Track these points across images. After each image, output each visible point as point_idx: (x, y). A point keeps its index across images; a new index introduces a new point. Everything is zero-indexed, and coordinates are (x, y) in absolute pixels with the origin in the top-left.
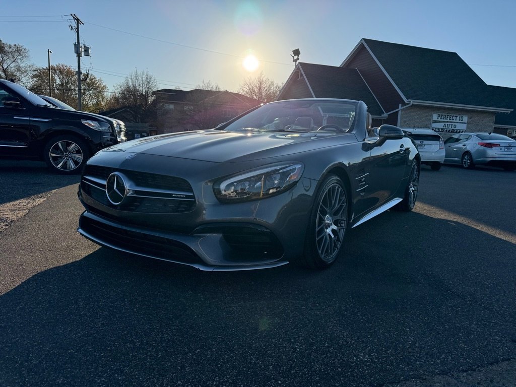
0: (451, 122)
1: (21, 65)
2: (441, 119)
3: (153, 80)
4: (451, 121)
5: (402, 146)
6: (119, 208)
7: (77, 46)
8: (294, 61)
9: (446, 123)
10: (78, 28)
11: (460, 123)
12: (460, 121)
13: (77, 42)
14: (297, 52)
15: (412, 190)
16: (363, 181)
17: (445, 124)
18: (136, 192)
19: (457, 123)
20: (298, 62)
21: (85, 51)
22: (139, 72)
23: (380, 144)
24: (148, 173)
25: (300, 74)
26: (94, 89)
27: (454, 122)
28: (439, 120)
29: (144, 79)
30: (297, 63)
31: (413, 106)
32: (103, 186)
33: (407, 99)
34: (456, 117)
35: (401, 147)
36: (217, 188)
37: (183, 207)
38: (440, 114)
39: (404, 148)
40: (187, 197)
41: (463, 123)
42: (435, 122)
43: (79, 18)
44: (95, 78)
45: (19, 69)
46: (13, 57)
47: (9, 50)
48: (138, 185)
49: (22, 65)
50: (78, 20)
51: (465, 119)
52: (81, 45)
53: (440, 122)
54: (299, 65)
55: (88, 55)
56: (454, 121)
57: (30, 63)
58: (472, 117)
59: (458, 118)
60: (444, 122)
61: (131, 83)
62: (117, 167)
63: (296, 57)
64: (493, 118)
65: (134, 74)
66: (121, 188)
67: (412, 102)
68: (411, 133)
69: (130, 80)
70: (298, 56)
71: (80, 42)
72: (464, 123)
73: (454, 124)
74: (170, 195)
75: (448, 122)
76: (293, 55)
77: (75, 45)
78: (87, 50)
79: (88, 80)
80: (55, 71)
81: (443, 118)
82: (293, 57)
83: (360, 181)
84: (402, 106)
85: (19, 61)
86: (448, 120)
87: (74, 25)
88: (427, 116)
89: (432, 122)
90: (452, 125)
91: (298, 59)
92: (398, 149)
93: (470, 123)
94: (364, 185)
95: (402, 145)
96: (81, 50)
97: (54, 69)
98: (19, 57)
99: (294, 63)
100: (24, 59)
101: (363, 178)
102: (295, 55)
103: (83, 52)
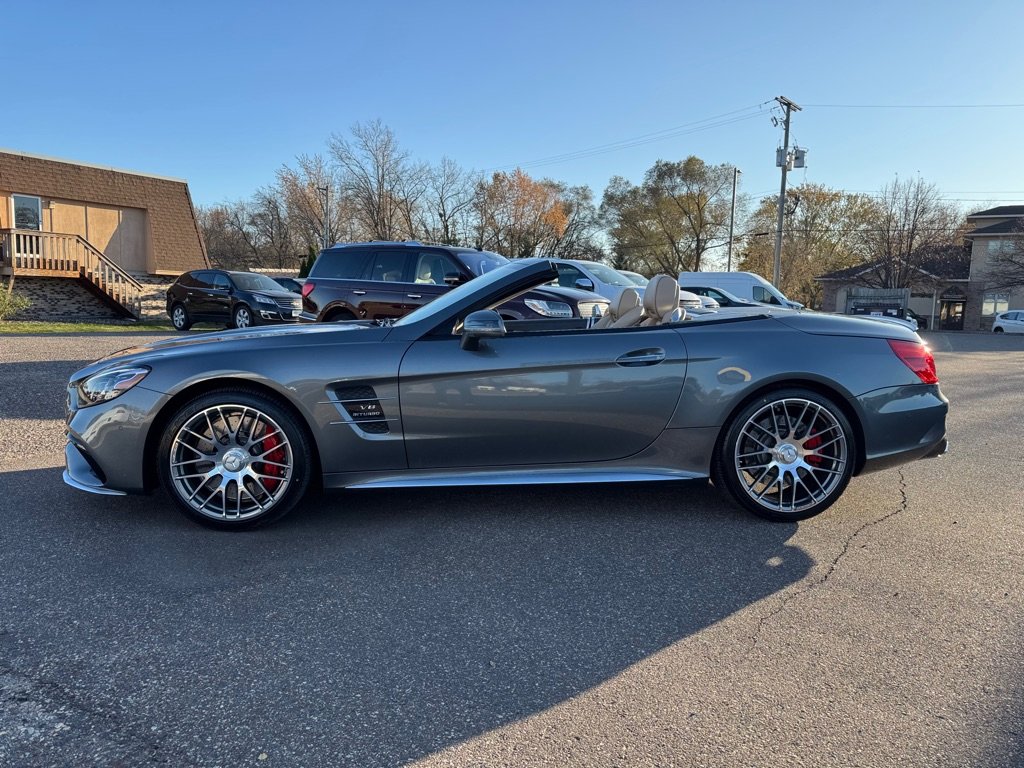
1: (724, 199)
7: (782, 153)
10: (787, 123)
13: (783, 144)
16: (372, 410)
21: (797, 158)
22: (902, 182)
29: (911, 196)
43: (791, 101)
44: (870, 201)
46: (716, 186)
47: (712, 175)
50: (789, 105)
52: (790, 150)
55: (800, 165)
65: (890, 188)
71: (790, 144)
77: (778, 151)
78: (800, 157)
83: (352, 408)
87: (782, 115)
96: (789, 158)
101: (364, 403)
103: (793, 162)
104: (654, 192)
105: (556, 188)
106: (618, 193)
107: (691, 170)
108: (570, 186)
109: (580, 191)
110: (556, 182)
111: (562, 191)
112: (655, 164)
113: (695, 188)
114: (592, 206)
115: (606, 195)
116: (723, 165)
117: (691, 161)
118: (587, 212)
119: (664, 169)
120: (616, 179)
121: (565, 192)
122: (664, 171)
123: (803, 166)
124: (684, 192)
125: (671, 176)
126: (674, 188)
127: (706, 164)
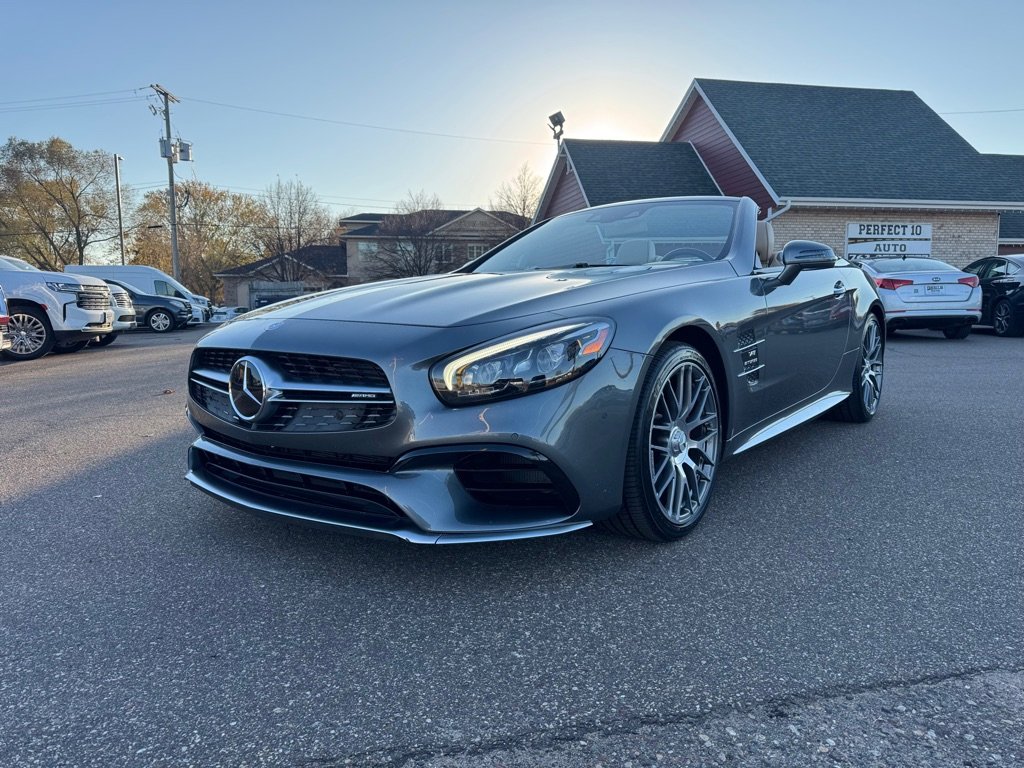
0: (893, 239)
1: (105, 189)
2: (868, 233)
3: (309, 197)
4: (894, 236)
5: (838, 284)
6: (254, 426)
7: (165, 145)
8: (555, 137)
9: (882, 243)
10: (166, 113)
11: (915, 240)
12: (915, 236)
13: (165, 135)
14: (557, 120)
15: (871, 376)
16: (753, 357)
17: (878, 245)
18: (287, 393)
19: (908, 239)
20: (562, 137)
21: (181, 151)
22: (284, 183)
23: (788, 279)
24: (304, 355)
25: (567, 162)
27: (901, 239)
28: (864, 235)
29: (293, 197)
30: (561, 141)
31: (795, 210)
32: (224, 386)
33: (779, 196)
34: (905, 227)
35: (836, 287)
36: (438, 377)
37: (375, 418)
38: (866, 224)
39: (843, 289)
40: (380, 396)
41: (921, 240)
42: (854, 241)
43: (168, 91)
45: (101, 195)
46: (91, 174)
47: (84, 162)
48: (288, 378)
49: (107, 188)
50: (166, 95)
51: (927, 229)
52: (173, 141)
53: (866, 240)
54: (565, 145)
55: (186, 158)
56: (901, 236)
58: (942, 225)
59: (909, 230)
60: (875, 240)
62: (249, 348)
63: (558, 129)
64: (994, 226)
65: (274, 188)
66: (256, 387)
67: (790, 201)
69: (267, 200)
70: (561, 126)
71: (172, 135)
72: (926, 240)
73: (900, 243)
74: (347, 396)
75: (884, 239)
76: (552, 126)
77: (161, 141)
78: (185, 150)
81: (872, 231)
82: (553, 129)
83: (745, 356)
84: (773, 212)
85: (102, 182)
86: (885, 236)
87: (160, 104)
88: (834, 230)
89: (847, 241)
90: (895, 245)
91: (561, 132)
92: (831, 291)
93: (939, 239)
94: (757, 364)
95: (839, 282)
96: (173, 151)
98: (102, 174)
99: (556, 141)
100: (112, 177)
101: (751, 349)
102: (555, 126)
103: (178, 155)
104: (11, 173)
107: (56, 154)
112: (7, 142)
113: (65, 174)
117: (54, 142)
119: (21, 148)
122: (23, 151)
123: (188, 160)
124: (51, 177)
125: (31, 157)
126: (38, 171)
127: (75, 148)
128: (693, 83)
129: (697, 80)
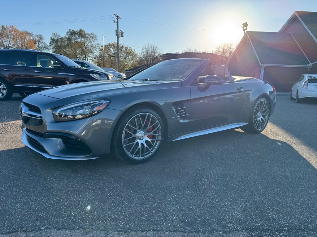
3: (157, 48)
7: (117, 32)
8: (243, 31)
10: (118, 22)
13: (117, 29)
14: (245, 25)
20: (246, 31)
21: (121, 34)
22: (150, 44)
25: (247, 39)
26: (131, 55)
29: (152, 48)
30: (246, 32)
43: (119, 16)
45: (92, 46)
46: (90, 40)
47: (88, 36)
49: (94, 44)
50: (118, 17)
52: (119, 31)
57: (97, 43)
61: (145, 51)
63: (245, 28)
65: (147, 46)
68: (315, 78)
69: (145, 50)
70: (246, 27)
71: (119, 29)
76: (243, 27)
77: (116, 31)
78: (122, 34)
79: (128, 51)
80: (111, 46)
82: (243, 28)
85: (92, 42)
87: (116, 20)
91: (246, 29)
96: (119, 34)
97: (111, 45)
98: (93, 40)
99: (244, 32)
100: (95, 41)
102: (244, 27)
103: (120, 35)
104: (69, 39)
105: (30, 34)
106: (56, 39)
107: (81, 34)
108: (35, 34)
109: (39, 36)
110: (29, 32)
111: (32, 35)
112: (69, 30)
113: (83, 39)
114: (44, 42)
115: (52, 39)
116: (91, 33)
117: (81, 31)
118: (42, 44)
119: (72, 32)
120: (55, 34)
121: (33, 36)
122: (73, 33)
123: (123, 37)
124: (79, 40)
125: (75, 35)
126: (76, 39)
127: (86, 32)
128: (295, 12)
129: (296, 11)
